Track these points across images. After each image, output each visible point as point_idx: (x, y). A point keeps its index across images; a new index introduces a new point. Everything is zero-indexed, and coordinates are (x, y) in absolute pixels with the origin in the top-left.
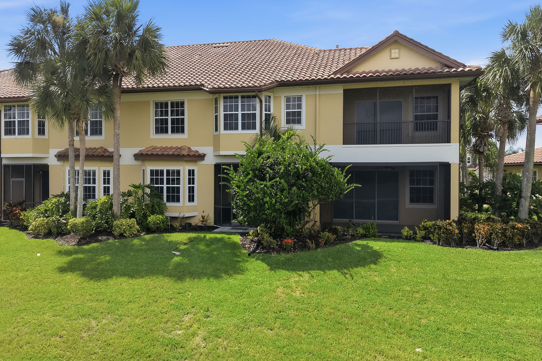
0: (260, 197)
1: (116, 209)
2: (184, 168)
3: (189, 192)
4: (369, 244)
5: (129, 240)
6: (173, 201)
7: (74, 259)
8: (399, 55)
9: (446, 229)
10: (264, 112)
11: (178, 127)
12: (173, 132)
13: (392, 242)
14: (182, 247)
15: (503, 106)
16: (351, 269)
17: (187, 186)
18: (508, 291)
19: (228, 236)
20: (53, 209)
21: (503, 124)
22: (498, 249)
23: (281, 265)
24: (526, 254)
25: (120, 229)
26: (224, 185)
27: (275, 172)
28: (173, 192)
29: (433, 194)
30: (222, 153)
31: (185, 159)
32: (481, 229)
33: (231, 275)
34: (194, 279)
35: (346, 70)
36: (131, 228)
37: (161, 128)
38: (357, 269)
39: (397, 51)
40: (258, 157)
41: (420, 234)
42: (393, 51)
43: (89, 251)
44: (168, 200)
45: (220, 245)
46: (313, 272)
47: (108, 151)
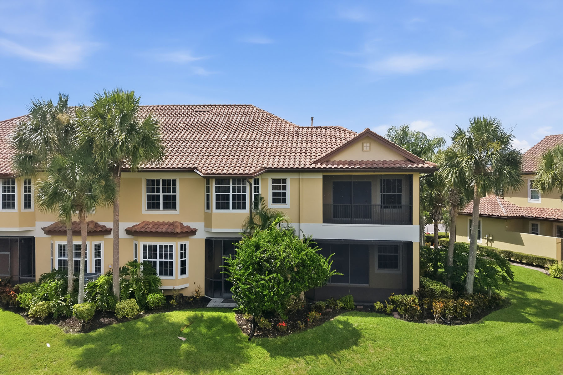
0: (260, 291)
1: (115, 290)
2: (176, 244)
3: (181, 266)
4: (349, 321)
5: (132, 323)
6: (166, 274)
7: (86, 349)
8: (370, 148)
9: (411, 306)
10: (253, 194)
11: (170, 203)
12: (164, 207)
13: (367, 316)
14: (186, 331)
15: (454, 191)
16: (337, 352)
17: (180, 260)
18: (458, 372)
19: (224, 314)
20: (52, 291)
21: (454, 207)
22: (450, 324)
23: (279, 350)
24: (472, 329)
25: (123, 312)
26: (225, 274)
27: (271, 266)
28: (166, 266)
29: (398, 261)
30: (214, 230)
31: (178, 236)
32: (438, 306)
33: (238, 365)
34: (206, 370)
35: (326, 159)
36: (132, 310)
37: (153, 203)
38: (343, 352)
39: (368, 145)
40: (256, 252)
41: (390, 307)
42: (365, 145)
43: (98, 339)
44: (161, 274)
45: (219, 327)
46: (307, 357)
47: (100, 226)
